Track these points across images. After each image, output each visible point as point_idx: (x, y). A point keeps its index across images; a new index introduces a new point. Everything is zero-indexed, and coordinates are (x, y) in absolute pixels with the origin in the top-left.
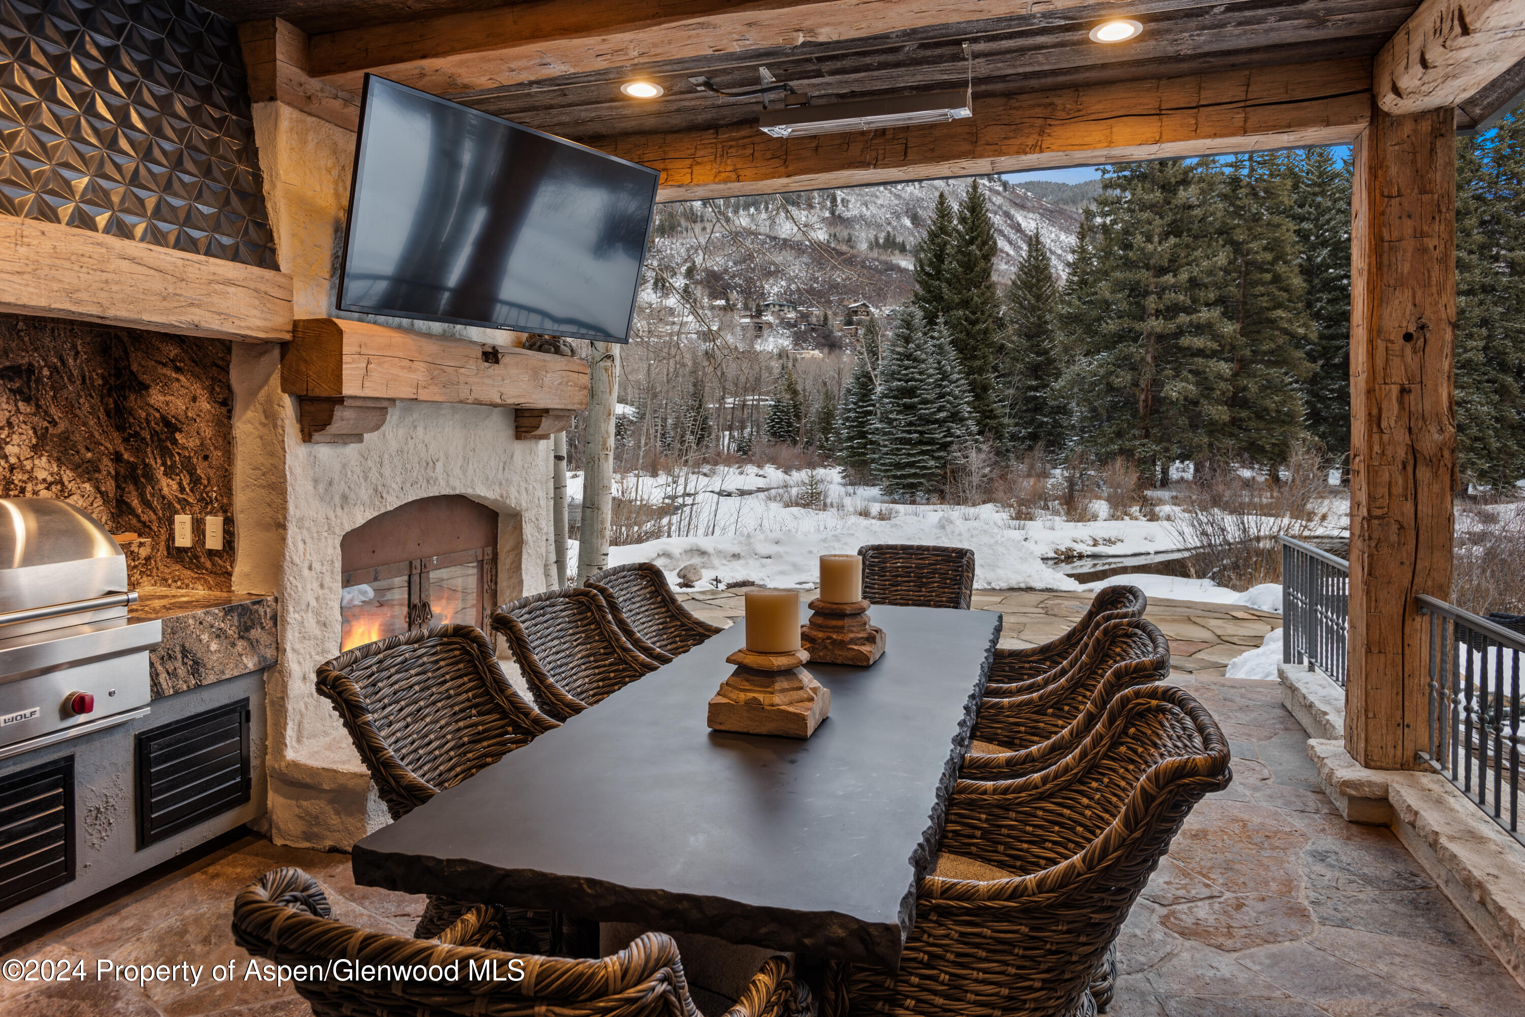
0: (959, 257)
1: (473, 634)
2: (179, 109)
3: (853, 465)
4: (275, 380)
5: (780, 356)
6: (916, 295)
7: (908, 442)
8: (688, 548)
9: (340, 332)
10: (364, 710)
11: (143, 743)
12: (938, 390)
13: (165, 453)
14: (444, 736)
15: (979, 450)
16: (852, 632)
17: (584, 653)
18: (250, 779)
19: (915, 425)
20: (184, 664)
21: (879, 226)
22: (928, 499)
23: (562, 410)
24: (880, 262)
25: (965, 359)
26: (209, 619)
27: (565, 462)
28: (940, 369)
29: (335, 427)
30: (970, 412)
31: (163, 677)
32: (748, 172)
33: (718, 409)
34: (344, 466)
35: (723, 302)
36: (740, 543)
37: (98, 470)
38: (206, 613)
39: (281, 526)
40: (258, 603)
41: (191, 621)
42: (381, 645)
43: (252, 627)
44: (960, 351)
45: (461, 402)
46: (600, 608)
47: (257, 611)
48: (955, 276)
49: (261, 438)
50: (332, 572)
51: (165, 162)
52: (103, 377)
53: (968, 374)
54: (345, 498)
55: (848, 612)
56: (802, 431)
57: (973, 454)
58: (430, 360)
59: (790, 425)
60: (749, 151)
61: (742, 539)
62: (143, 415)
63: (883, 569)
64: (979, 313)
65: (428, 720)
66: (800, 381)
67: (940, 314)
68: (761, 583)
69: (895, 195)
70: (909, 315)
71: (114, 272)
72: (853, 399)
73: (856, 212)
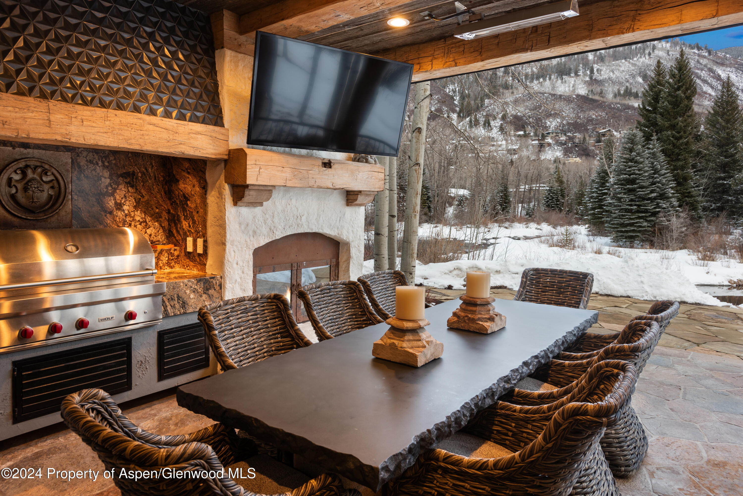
0: (670, 98)
1: (282, 299)
2: (181, 56)
3: (595, 224)
4: (222, 177)
5: (555, 161)
6: (639, 123)
7: (630, 211)
8: (471, 266)
9: (246, 154)
10: (214, 329)
11: (161, 335)
12: (651, 180)
13: (184, 210)
14: (263, 346)
15: (678, 217)
16: (481, 314)
17: (350, 313)
18: (209, 357)
19: (635, 201)
20: (178, 303)
21: (621, 83)
22: (642, 246)
23: (369, 191)
24: (621, 105)
25: (672, 161)
26: (190, 284)
27: (396, 219)
28: (653, 167)
29: (247, 198)
30: (673, 193)
31: (169, 308)
32: (461, 61)
33: (516, 192)
34: (254, 217)
35: (522, 133)
36: (501, 265)
37: (161, 217)
38: (189, 281)
39: (224, 244)
40: (213, 278)
41: (182, 284)
42: (235, 301)
43: (210, 289)
44: (666, 155)
45: (310, 187)
46: (360, 291)
47: (212, 282)
48: (666, 110)
49: (217, 203)
50: (248, 266)
51: (173, 81)
52: (163, 177)
53: (673, 170)
54: (255, 232)
55: (478, 303)
56: (565, 204)
57: (674, 219)
58: (293, 167)
59: (558, 200)
60: (462, 49)
61: (502, 263)
62: (177, 193)
63: (538, 282)
64: (682, 133)
65: (255, 337)
66: (565, 176)
67: (654, 134)
68: (511, 287)
69: (632, 64)
70: (633, 135)
71: (146, 130)
72: (595, 185)
73: (606, 76)
